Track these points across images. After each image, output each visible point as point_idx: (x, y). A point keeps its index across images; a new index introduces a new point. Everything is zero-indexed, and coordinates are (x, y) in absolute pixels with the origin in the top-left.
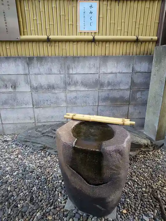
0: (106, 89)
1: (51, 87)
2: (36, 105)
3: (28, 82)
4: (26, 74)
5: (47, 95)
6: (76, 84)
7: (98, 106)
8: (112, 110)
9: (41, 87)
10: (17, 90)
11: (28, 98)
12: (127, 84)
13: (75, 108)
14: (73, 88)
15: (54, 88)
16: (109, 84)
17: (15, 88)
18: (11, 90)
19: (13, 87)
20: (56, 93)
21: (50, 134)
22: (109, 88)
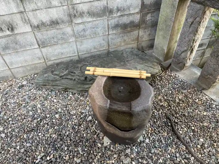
0: (115, 15)
1: (54, 23)
2: (42, 44)
3: (27, 21)
4: (22, 12)
5: (52, 32)
6: (82, 15)
7: (108, 35)
8: (122, 37)
9: (43, 24)
10: (16, 32)
11: (30, 38)
12: (137, 7)
13: (85, 41)
14: (79, 21)
15: (58, 24)
16: (118, 10)
17: (12, 30)
18: (8, 33)
19: (10, 29)
20: (61, 29)
21: (69, 77)
22: (119, 14)
